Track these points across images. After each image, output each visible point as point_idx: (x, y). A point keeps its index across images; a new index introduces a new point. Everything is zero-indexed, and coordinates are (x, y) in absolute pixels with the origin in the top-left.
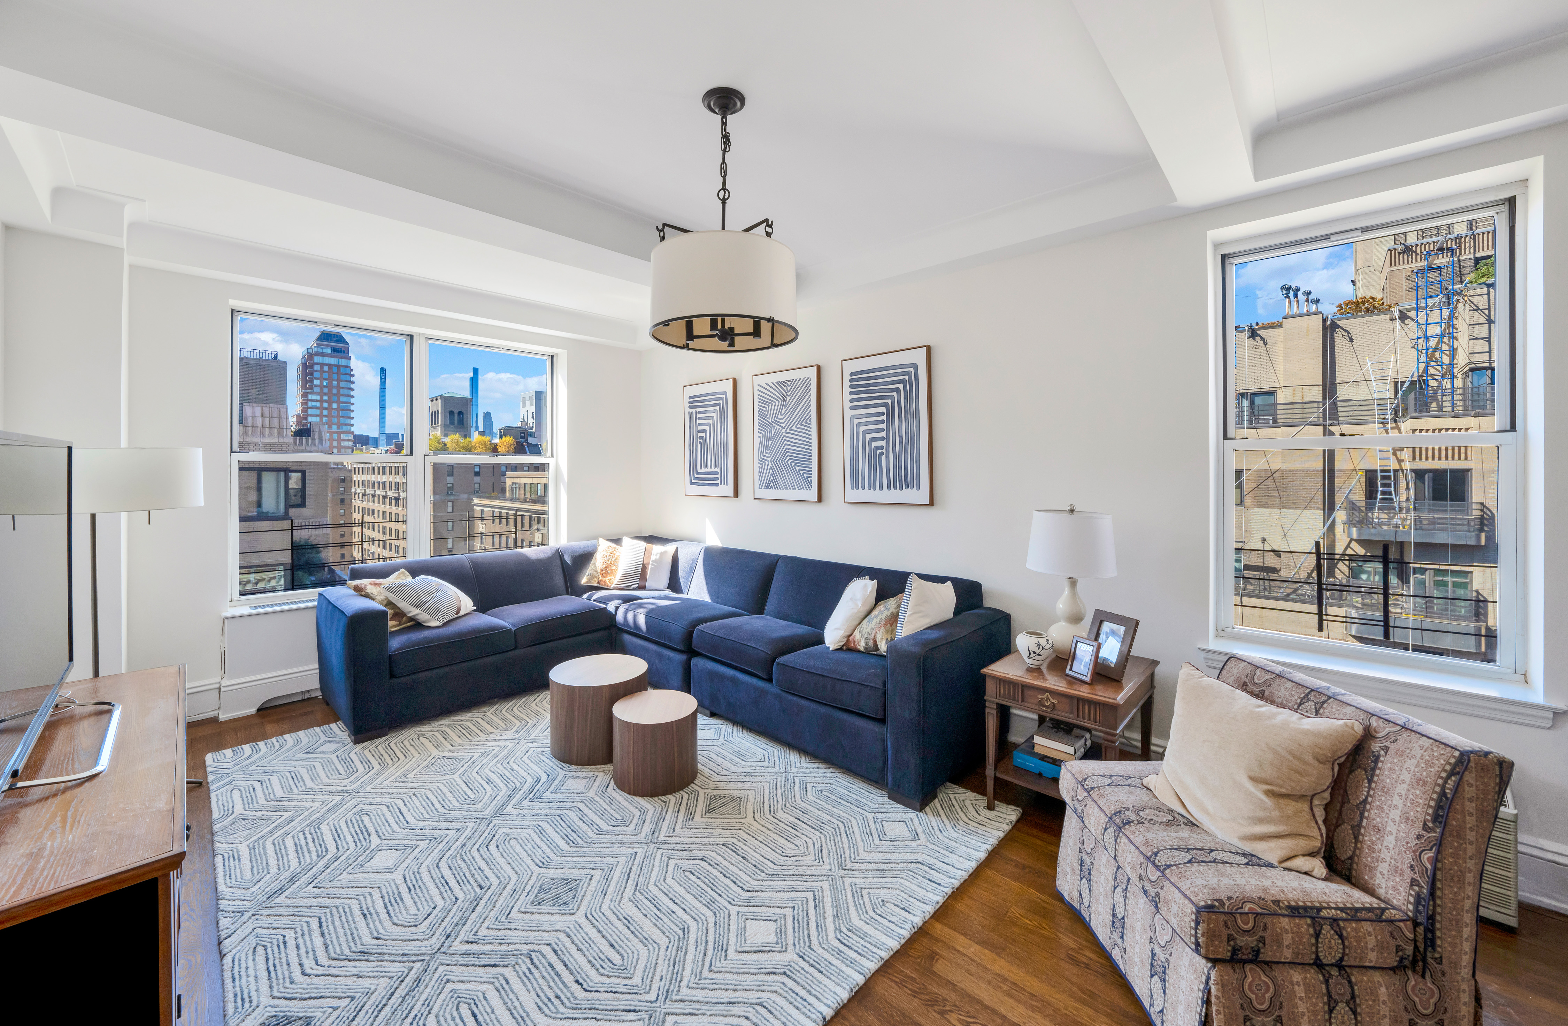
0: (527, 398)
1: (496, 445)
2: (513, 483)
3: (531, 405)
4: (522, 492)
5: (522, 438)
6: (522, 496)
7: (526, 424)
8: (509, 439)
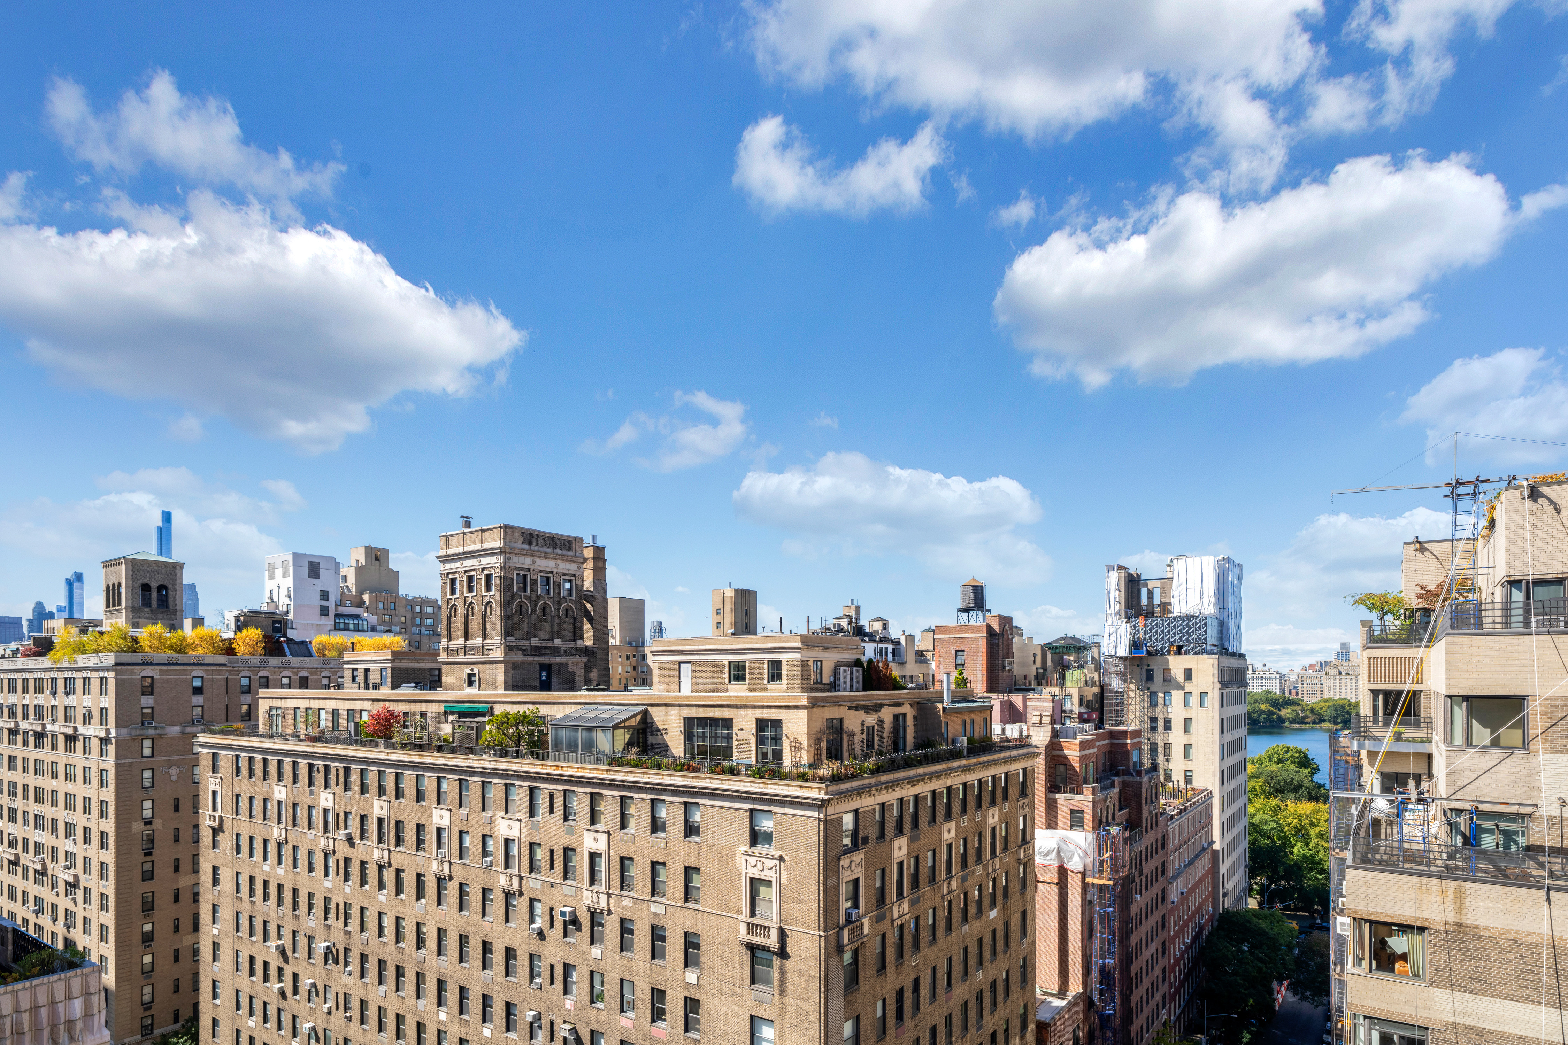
0: (278, 564)
1: (231, 641)
2: (271, 708)
3: (285, 575)
4: (290, 722)
5: (276, 630)
6: (290, 730)
7: (277, 607)
8: (254, 633)
